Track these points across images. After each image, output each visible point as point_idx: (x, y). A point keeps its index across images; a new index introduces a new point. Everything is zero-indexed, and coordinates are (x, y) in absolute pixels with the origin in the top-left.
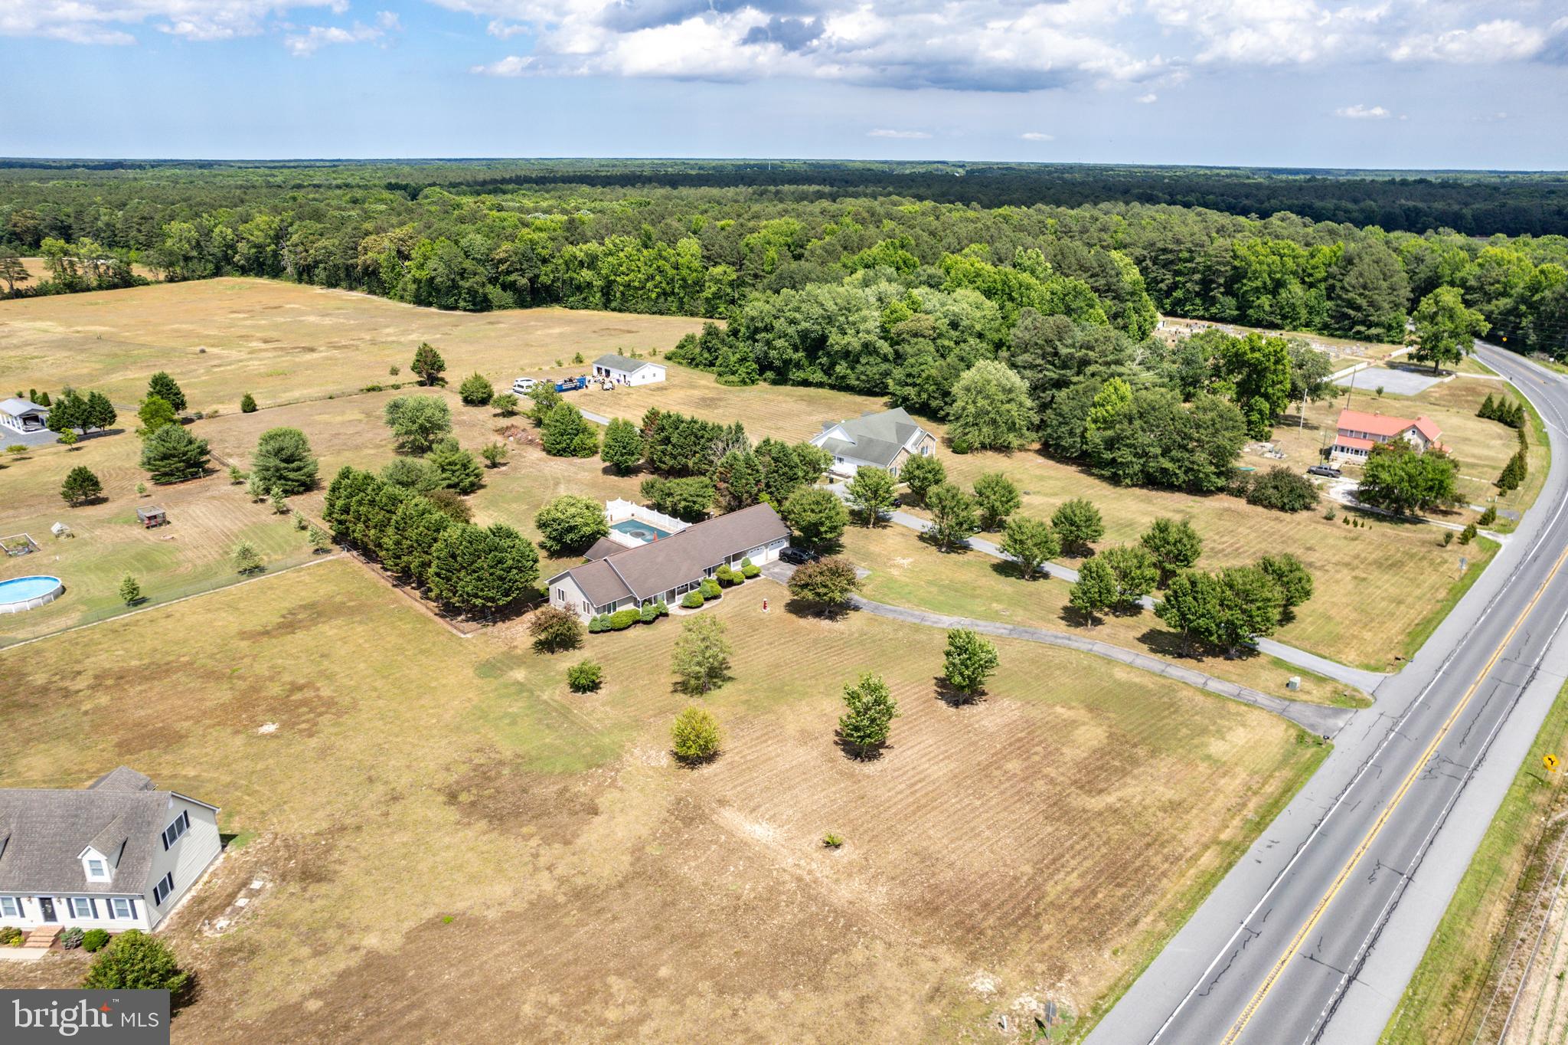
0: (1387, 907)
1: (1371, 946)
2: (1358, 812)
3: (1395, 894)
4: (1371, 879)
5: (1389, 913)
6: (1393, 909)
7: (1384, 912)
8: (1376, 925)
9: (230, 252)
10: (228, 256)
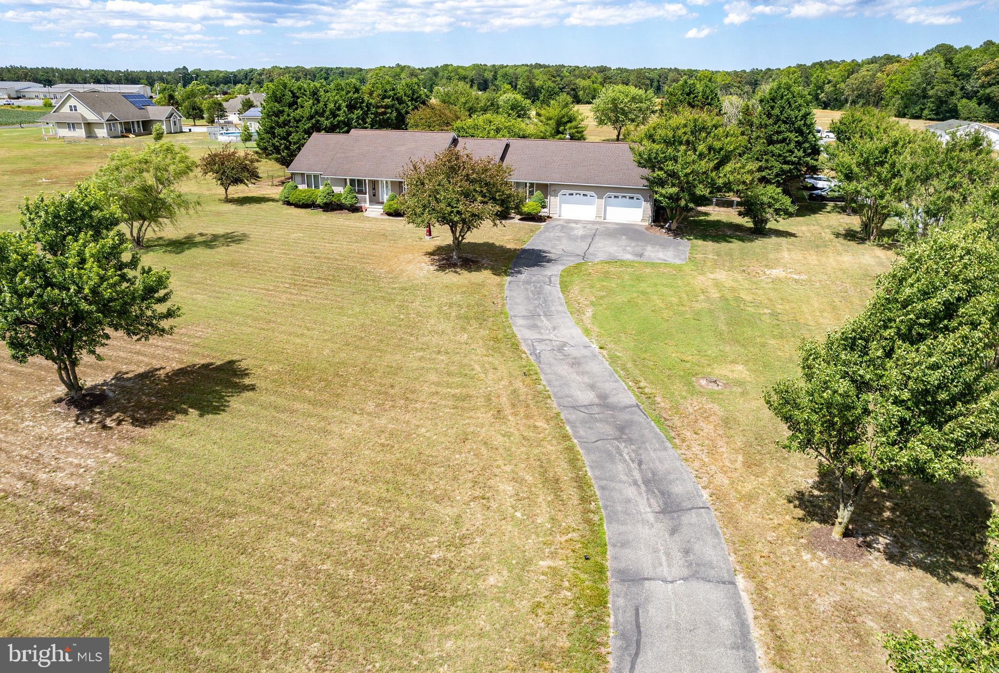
9: (819, 92)
10: (818, 94)
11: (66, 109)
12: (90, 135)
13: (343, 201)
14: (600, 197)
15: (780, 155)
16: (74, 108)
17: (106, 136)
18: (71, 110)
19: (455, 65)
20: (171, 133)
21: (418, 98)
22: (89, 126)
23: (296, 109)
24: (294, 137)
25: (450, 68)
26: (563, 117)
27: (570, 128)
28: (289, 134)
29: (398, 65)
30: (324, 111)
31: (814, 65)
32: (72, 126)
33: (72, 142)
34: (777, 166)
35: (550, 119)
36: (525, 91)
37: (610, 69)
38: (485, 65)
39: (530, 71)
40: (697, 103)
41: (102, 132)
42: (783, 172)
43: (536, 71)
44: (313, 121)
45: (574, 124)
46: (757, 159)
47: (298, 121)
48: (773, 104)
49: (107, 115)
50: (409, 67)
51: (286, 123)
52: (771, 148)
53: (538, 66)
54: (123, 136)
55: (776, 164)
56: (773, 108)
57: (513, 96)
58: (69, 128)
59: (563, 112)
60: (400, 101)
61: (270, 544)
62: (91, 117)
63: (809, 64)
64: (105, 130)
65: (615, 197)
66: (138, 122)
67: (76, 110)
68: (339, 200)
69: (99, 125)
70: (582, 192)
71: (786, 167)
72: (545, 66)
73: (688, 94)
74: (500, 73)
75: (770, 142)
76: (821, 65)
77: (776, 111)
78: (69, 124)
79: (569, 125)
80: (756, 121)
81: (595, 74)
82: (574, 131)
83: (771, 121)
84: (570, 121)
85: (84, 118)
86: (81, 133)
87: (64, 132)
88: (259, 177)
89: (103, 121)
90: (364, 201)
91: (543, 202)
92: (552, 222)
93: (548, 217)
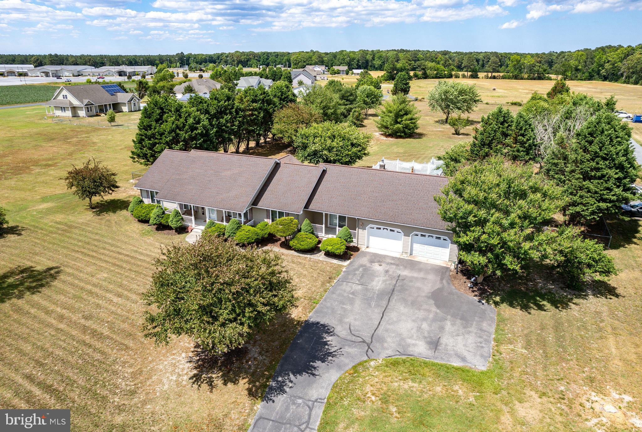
9: (600, 68)
10: (599, 71)
11: (60, 97)
12: (75, 115)
13: (170, 224)
14: (407, 235)
15: (596, 192)
16: (65, 97)
17: (85, 115)
18: (64, 98)
19: (348, 50)
20: (132, 111)
21: (285, 98)
22: (74, 109)
23: (161, 124)
24: (157, 148)
25: (344, 53)
26: (400, 111)
27: (406, 120)
28: (154, 144)
29: (312, 51)
30: (184, 125)
31: (597, 49)
32: (63, 109)
34: (594, 204)
35: (391, 112)
36: (389, 71)
37: (451, 52)
38: (368, 51)
39: (397, 54)
40: (510, 132)
41: (82, 113)
42: (600, 210)
43: (401, 55)
44: (173, 134)
45: (409, 116)
46: (571, 194)
47: (162, 134)
48: (591, 138)
49: (85, 102)
50: (318, 52)
51: (153, 136)
52: (586, 183)
53: (402, 51)
54: (97, 115)
55: (592, 201)
56: (591, 143)
57: (368, 87)
58: (62, 110)
59: (401, 107)
60: (269, 102)
62: (76, 103)
63: (593, 48)
64: (84, 112)
65: (422, 235)
66: (110, 105)
67: (66, 98)
68: (167, 222)
69: (81, 108)
70: (389, 228)
71: (603, 205)
72: (407, 51)
73: (502, 123)
74: (377, 55)
75: (586, 177)
76: (603, 49)
77: (594, 148)
78: (61, 107)
79: (405, 117)
80: (572, 156)
81: (440, 56)
82: (409, 122)
83: (588, 156)
84: (406, 114)
85: (70, 102)
86: (69, 113)
87: (59, 113)
88: (117, 187)
89: (82, 106)
90: (190, 221)
91: (349, 238)
92: (357, 260)
93: (356, 249)
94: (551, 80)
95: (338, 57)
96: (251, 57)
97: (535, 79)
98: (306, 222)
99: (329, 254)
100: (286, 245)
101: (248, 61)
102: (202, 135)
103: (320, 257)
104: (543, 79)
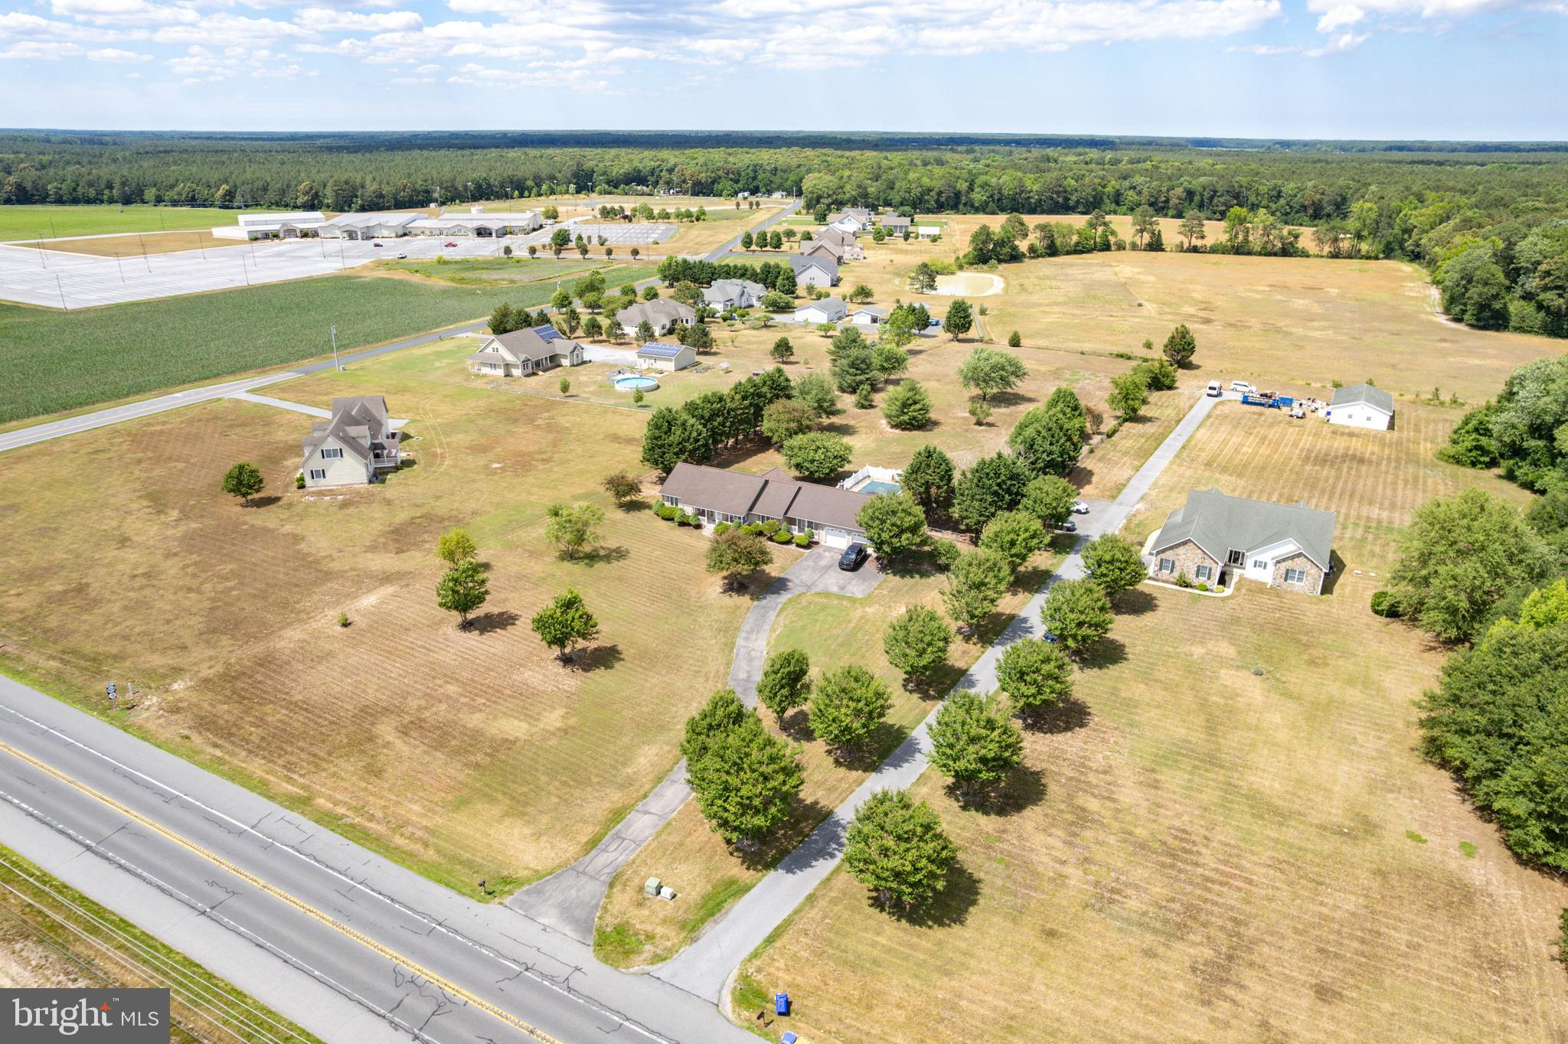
0: (167, 886)
1: (121, 866)
2: (335, 896)
3: (185, 896)
4: (213, 883)
5: (159, 887)
6: (163, 890)
7: (161, 883)
8: (145, 874)
11: (489, 350)
12: (508, 375)
13: (688, 522)
14: (849, 534)
16: (496, 350)
17: (520, 375)
18: (494, 351)
22: (507, 366)
26: (908, 399)
32: (494, 366)
33: (494, 380)
41: (517, 372)
49: (523, 357)
54: (533, 374)
58: (491, 367)
59: (909, 395)
61: (624, 713)
62: (510, 358)
64: (519, 370)
66: (547, 359)
67: (498, 352)
68: (686, 520)
69: (516, 366)
70: (838, 530)
78: (491, 364)
79: (913, 407)
85: (504, 359)
86: (500, 372)
87: (486, 370)
89: (518, 362)
90: (704, 520)
91: (812, 536)
92: (815, 550)
93: (817, 543)
94: (1308, 256)
95: (897, 185)
96: (720, 173)
97: (1275, 254)
98: (784, 524)
99: (798, 545)
100: (771, 539)
101: (713, 183)
102: (703, 446)
103: (793, 547)
104: (1291, 255)
